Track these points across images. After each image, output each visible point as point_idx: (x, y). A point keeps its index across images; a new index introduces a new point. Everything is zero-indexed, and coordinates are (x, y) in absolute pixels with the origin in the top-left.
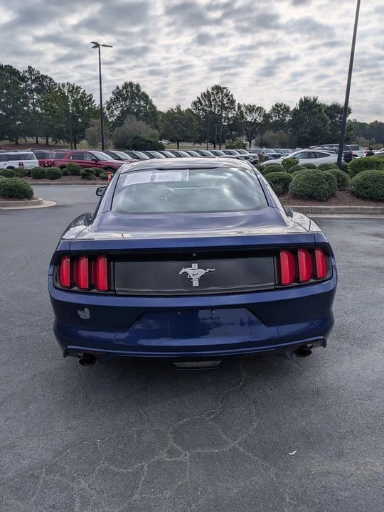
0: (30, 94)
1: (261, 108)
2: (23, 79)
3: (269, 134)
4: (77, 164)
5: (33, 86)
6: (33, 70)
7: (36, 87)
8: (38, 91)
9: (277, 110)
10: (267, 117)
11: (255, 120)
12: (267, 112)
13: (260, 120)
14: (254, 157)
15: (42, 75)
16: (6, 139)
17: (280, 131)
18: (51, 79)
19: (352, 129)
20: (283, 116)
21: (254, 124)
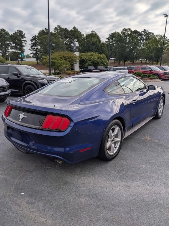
0: (142, 41)
2: (140, 35)
4: (141, 72)
5: (145, 37)
6: (146, 30)
7: (146, 38)
8: (146, 39)
15: (149, 32)
16: (128, 61)
18: (153, 33)
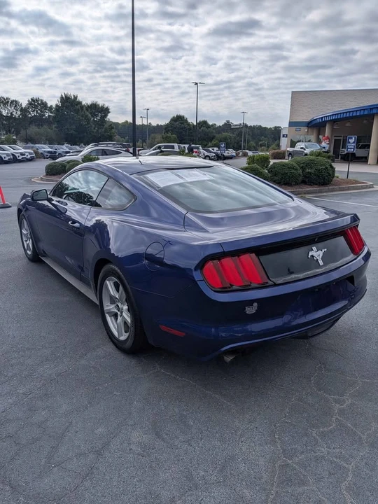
1: (16, 101)
3: (33, 130)
9: (35, 105)
10: (24, 111)
11: (11, 114)
12: (24, 106)
13: (17, 114)
14: (30, 153)
17: (45, 126)
19: (113, 128)
20: (42, 112)
21: (10, 118)
